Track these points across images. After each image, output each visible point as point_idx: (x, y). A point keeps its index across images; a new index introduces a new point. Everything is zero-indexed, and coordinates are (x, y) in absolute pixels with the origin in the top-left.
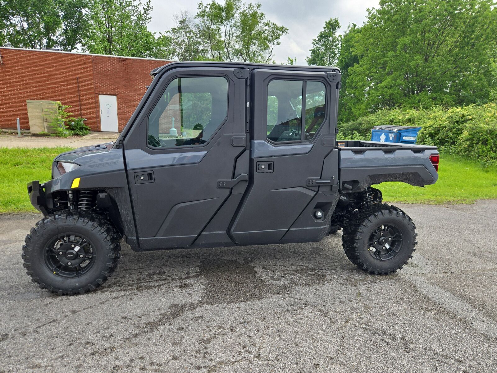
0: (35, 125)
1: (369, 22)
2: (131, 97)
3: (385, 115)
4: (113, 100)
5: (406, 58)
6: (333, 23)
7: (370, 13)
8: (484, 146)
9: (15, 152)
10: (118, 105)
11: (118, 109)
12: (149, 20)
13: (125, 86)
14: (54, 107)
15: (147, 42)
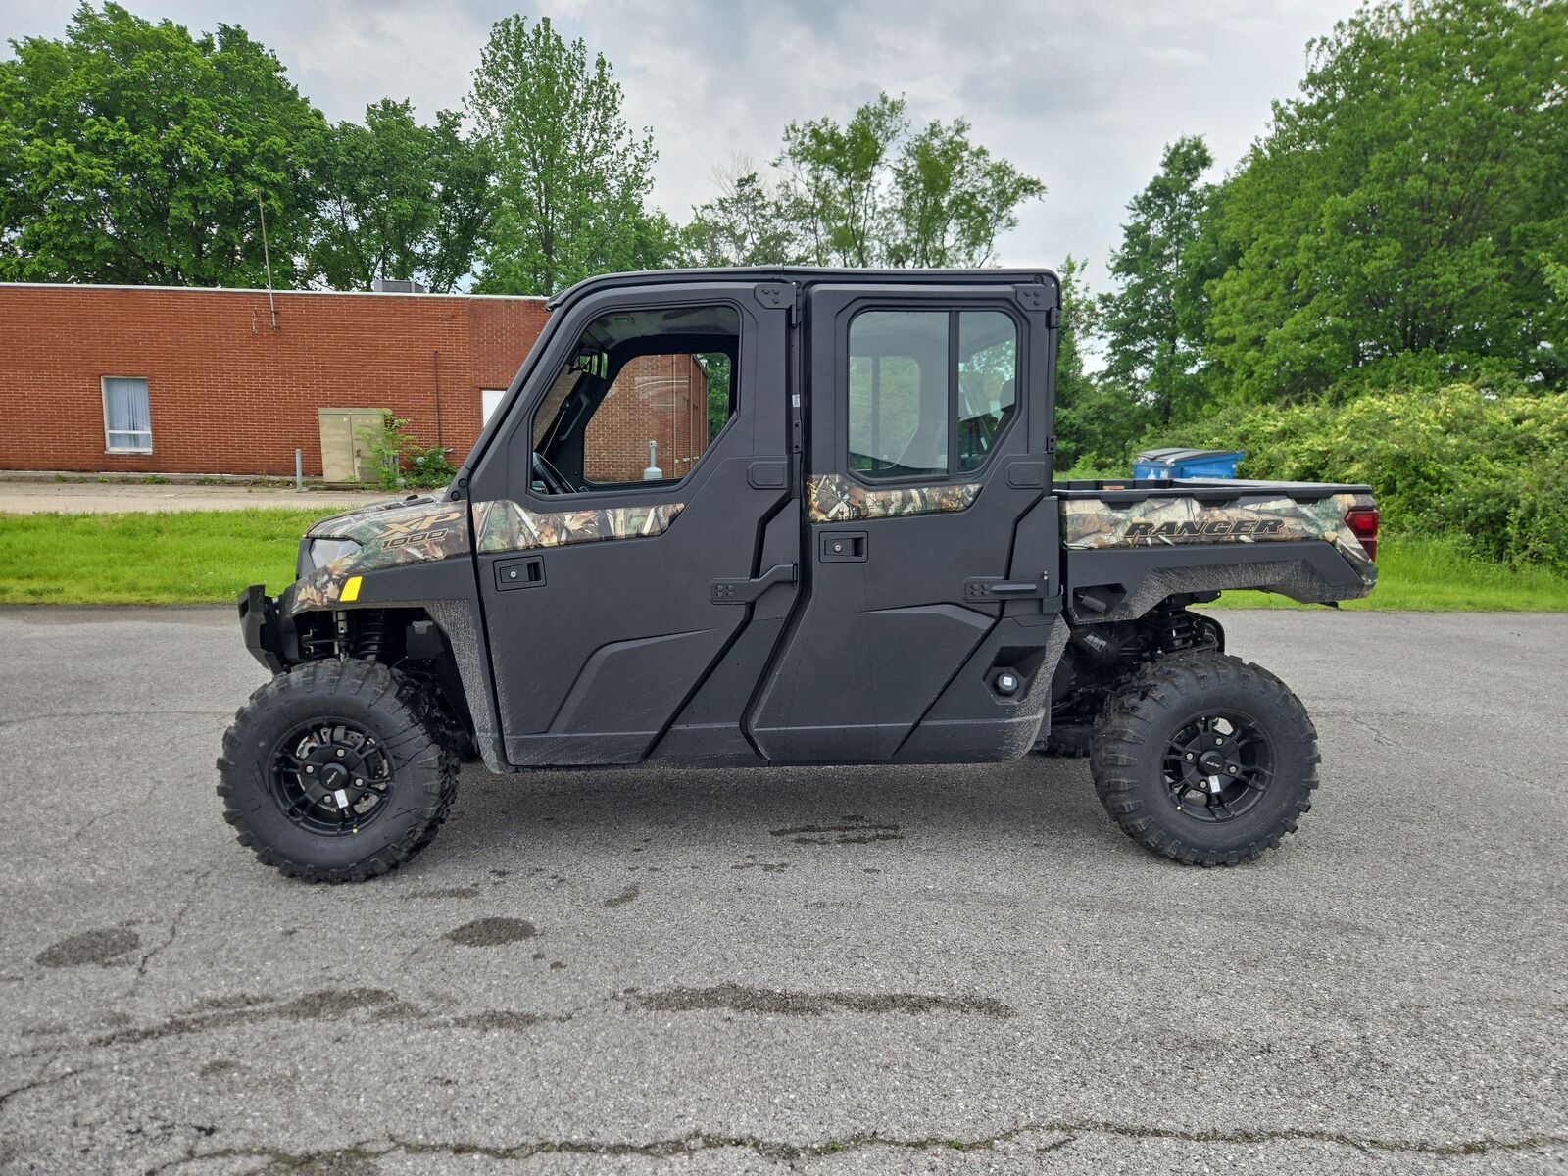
0: (337, 466)
6: (1188, 153)
7: (1280, 115)
9: (273, 515)
12: (649, 186)
14: (375, 422)
15: (642, 244)
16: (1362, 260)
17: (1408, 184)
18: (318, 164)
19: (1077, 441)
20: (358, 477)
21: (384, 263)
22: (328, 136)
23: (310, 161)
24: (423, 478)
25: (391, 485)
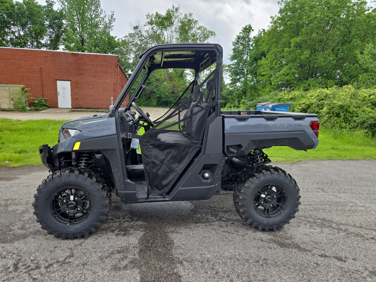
0: (4, 103)
1: (272, 26)
2: (81, 82)
3: (276, 95)
4: (68, 84)
5: (298, 53)
6: (248, 28)
7: (273, 19)
8: (339, 118)
10: (71, 88)
11: (72, 91)
12: (112, 28)
13: (77, 74)
14: (18, 89)
15: (110, 43)
16: (300, 55)
17: (313, 35)
18: (9, 13)
19: (225, 100)
20: (12, 107)
21: (32, 45)
22: (13, 6)
23: (6, 12)
24: (36, 107)
25: (24, 110)
